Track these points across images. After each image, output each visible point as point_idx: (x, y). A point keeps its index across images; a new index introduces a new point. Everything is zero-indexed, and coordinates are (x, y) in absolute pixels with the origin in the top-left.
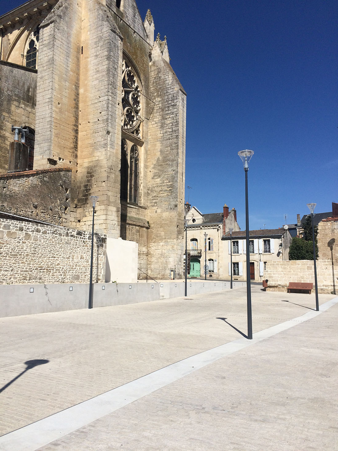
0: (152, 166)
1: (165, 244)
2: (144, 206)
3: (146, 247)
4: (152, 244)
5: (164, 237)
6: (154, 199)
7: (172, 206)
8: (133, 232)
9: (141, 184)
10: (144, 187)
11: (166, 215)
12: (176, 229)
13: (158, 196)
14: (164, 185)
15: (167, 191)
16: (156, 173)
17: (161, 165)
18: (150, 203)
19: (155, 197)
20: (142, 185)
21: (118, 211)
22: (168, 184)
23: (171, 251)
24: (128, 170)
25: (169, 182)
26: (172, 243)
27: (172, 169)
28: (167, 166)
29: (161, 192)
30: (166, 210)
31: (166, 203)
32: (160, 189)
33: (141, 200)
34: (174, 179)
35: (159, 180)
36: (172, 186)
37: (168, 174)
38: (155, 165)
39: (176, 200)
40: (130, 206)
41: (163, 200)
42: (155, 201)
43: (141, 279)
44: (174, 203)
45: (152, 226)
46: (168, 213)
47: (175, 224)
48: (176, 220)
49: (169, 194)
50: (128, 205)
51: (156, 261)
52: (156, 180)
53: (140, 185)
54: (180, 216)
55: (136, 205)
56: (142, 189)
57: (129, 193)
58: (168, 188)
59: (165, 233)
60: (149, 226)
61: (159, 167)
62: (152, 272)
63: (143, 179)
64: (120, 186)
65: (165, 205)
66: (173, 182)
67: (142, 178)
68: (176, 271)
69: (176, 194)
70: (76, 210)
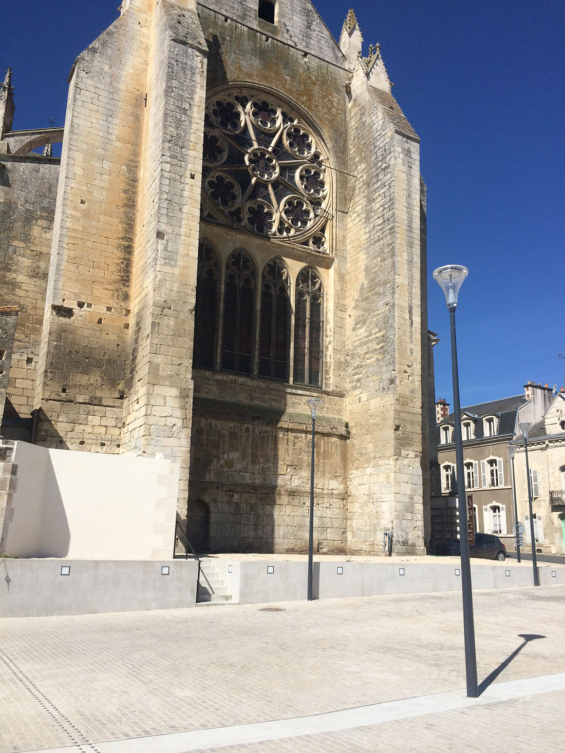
0: (353, 304)
1: (375, 471)
2: (338, 390)
3: (341, 478)
4: (353, 472)
5: (372, 455)
6: (356, 374)
7: (386, 383)
9: (329, 346)
10: (334, 349)
11: (376, 404)
13: (361, 366)
14: (372, 340)
15: (376, 352)
16: (359, 316)
17: (366, 299)
18: (351, 383)
19: (357, 368)
20: (331, 347)
21: (183, 396)
22: (378, 335)
23: (384, 486)
25: (380, 331)
26: (386, 469)
27: (383, 301)
28: (376, 296)
29: (367, 356)
30: (376, 394)
31: (375, 378)
32: (365, 349)
33: (330, 377)
34: (387, 322)
35: (362, 330)
36: (384, 338)
37: (378, 315)
38: (357, 300)
39: (391, 368)
40: (294, 391)
41: (370, 372)
42: (356, 377)
44: (387, 376)
45: (353, 431)
46: (378, 399)
47: (391, 424)
48: (392, 413)
49: (380, 357)
50: (289, 390)
51: (360, 511)
52: (360, 330)
53: (327, 348)
54: (405, 404)
55: (319, 389)
56: (330, 356)
58: (378, 344)
59: (375, 446)
60: (349, 433)
61: (364, 304)
62: (353, 538)
63: (332, 333)
64: (192, 343)
65: (373, 383)
66: (386, 329)
67: (330, 331)
68: (394, 536)
69: (391, 355)
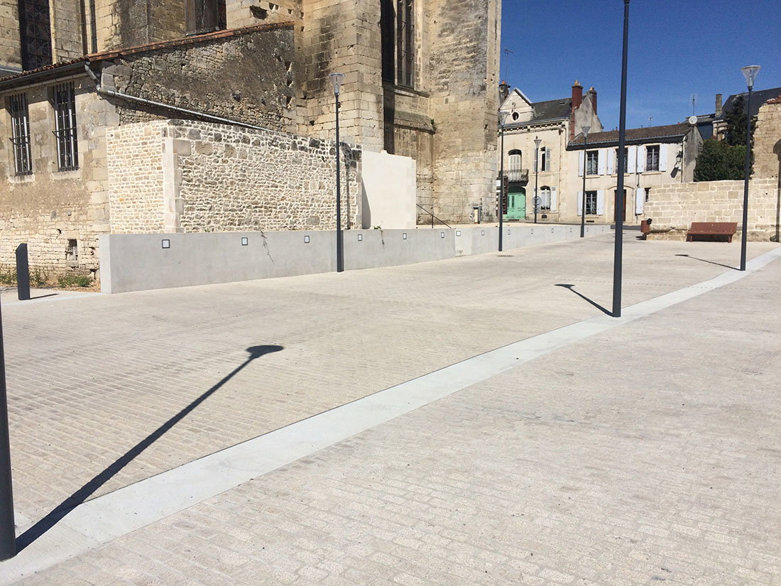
0: (439, 11)
1: (464, 160)
2: (425, 91)
3: (429, 166)
4: (439, 161)
5: (461, 148)
6: (443, 77)
7: (476, 89)
8: (405, 141)
10: (424, 53)
11: (464, 106)
12: (482, 132)
13: (449, 71)
14: (461, 49)
15: (466, 61)
16: (446, 24)
17: (455, 8)
18: (436, 85)
19: (444, 72)
20: (420, 51)
21: (378, 102)
22: (468, 45)
23: (473, 173)
24: (393, 21)
25: (471, 41)
26: (475, 159)
27: (476, 14)
28: (467, 8)
29: (455, 63)
30: (465, 97)
31: (465, 83)
32: (453, 56)
33: (419, 79)
34: (479, 34)
35: (451, 37)
36: (476, 49)
37: (468, 26)
38: (443, 8)
39: (483, 76)
40: (400, 92)
41: (459, 77)
42: (444, 80)
43: (422, 224)
44: (480, 83)
45: (439, 128)
46: (468, 102)
47: (482, 122)
48: (483, 114)
49: (471, 65)
50: (397, 91)
51: (447, 191)
52: (447, 38)
53: (417, 52)
54: (490, 107)
55: (411, 89)
56: (420, 59)
57: (396, 66)
58: (468, 53)
59: (464, 141)
60: (435, 129)
61: (452, 13)
63: (421, 38)
64: (381, 54)
65: (462, 87)
66: (478, 40)
67: (420, 36)
68: (483, 209)
69: (483, 65)
70: (306, 103)
